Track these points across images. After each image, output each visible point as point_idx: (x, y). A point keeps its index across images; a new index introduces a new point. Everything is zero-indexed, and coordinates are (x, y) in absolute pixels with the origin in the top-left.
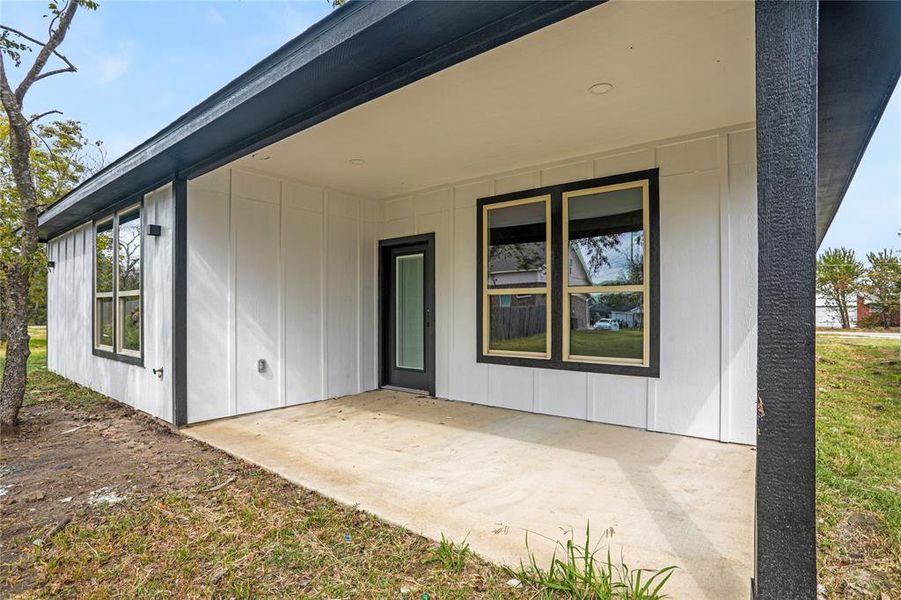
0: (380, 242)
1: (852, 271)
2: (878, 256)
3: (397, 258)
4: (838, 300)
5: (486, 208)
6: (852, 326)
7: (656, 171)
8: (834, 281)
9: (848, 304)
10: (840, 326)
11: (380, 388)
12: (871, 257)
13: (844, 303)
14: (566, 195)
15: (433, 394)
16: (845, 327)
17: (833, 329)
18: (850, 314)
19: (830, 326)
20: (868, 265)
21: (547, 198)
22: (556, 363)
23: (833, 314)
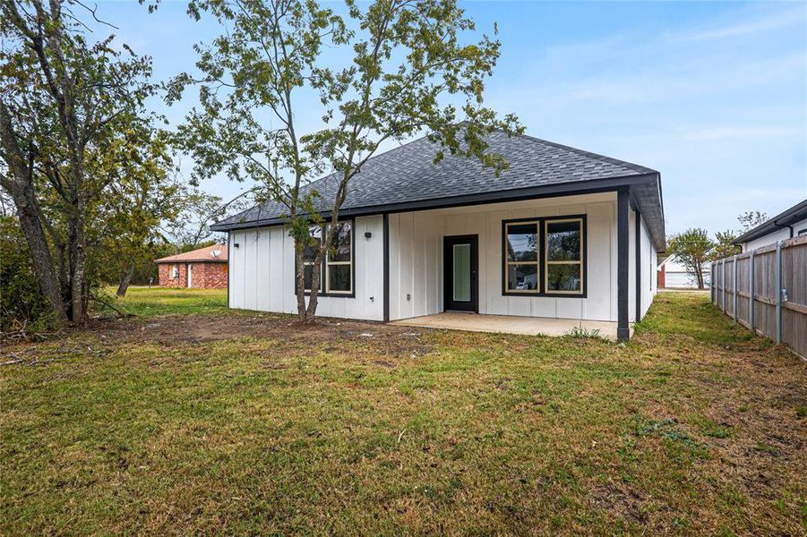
0: (445, 237)
1: (705, 245)
2: (723, 235)
3: (454, 246)
4: (695, 267)
5: (507, 225)
6: (705, 286)
7: (586, 215)
8: (693, 253)
9: (703, 271)
10: (697, 287)
11: (445, 311)
12: (719, 236)
13: (700, 270)
14: (547, 222)
15: (477, 313)
16: (701, 287)
17: (692, 289)
18: (704, 278)
19: (690, 287)
20: (717, 241)
21: (538, 222)
22: (542, 294)
23: (692, 277)
